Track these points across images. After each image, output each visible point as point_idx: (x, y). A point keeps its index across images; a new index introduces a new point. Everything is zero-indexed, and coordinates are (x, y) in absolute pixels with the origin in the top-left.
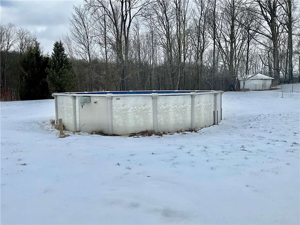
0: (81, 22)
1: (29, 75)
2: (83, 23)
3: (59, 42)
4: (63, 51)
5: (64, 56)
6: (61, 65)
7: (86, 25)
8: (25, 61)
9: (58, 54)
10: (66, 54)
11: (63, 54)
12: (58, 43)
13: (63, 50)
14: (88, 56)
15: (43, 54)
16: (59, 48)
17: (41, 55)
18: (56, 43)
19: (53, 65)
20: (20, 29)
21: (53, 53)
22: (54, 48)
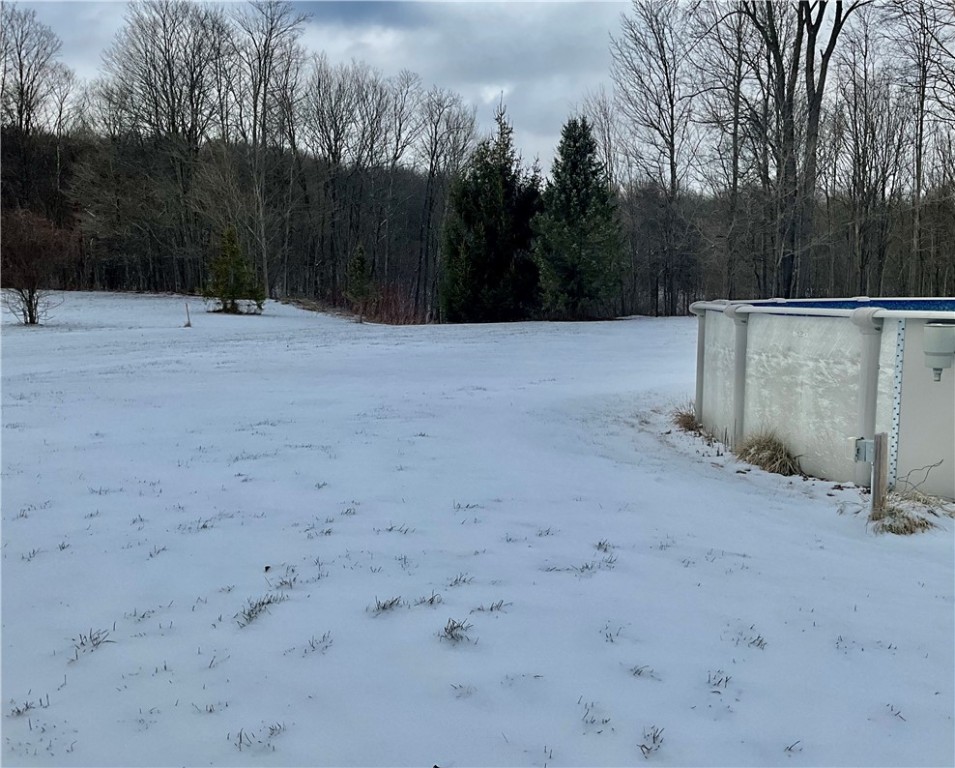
0: (652, 43)
1: (479, 237)
2: (661, 47)
3: (580, 123)
4: (591, 151)
5: (594, 168)
6: (584, 204)
7: (668, 55)
8: (465, 193)
9: (575, 166)
10: (600, 164)
11: (590, 163)
12: (575, 123)
13: (590, 147)
14: (667, 167)
15: (521, 167)
16: (577, 142)
17: (513, 168)
18: (569, 125)
19: (561, 201)
20: (432, 90)
21: (556, 161)
22: (561, 142)
